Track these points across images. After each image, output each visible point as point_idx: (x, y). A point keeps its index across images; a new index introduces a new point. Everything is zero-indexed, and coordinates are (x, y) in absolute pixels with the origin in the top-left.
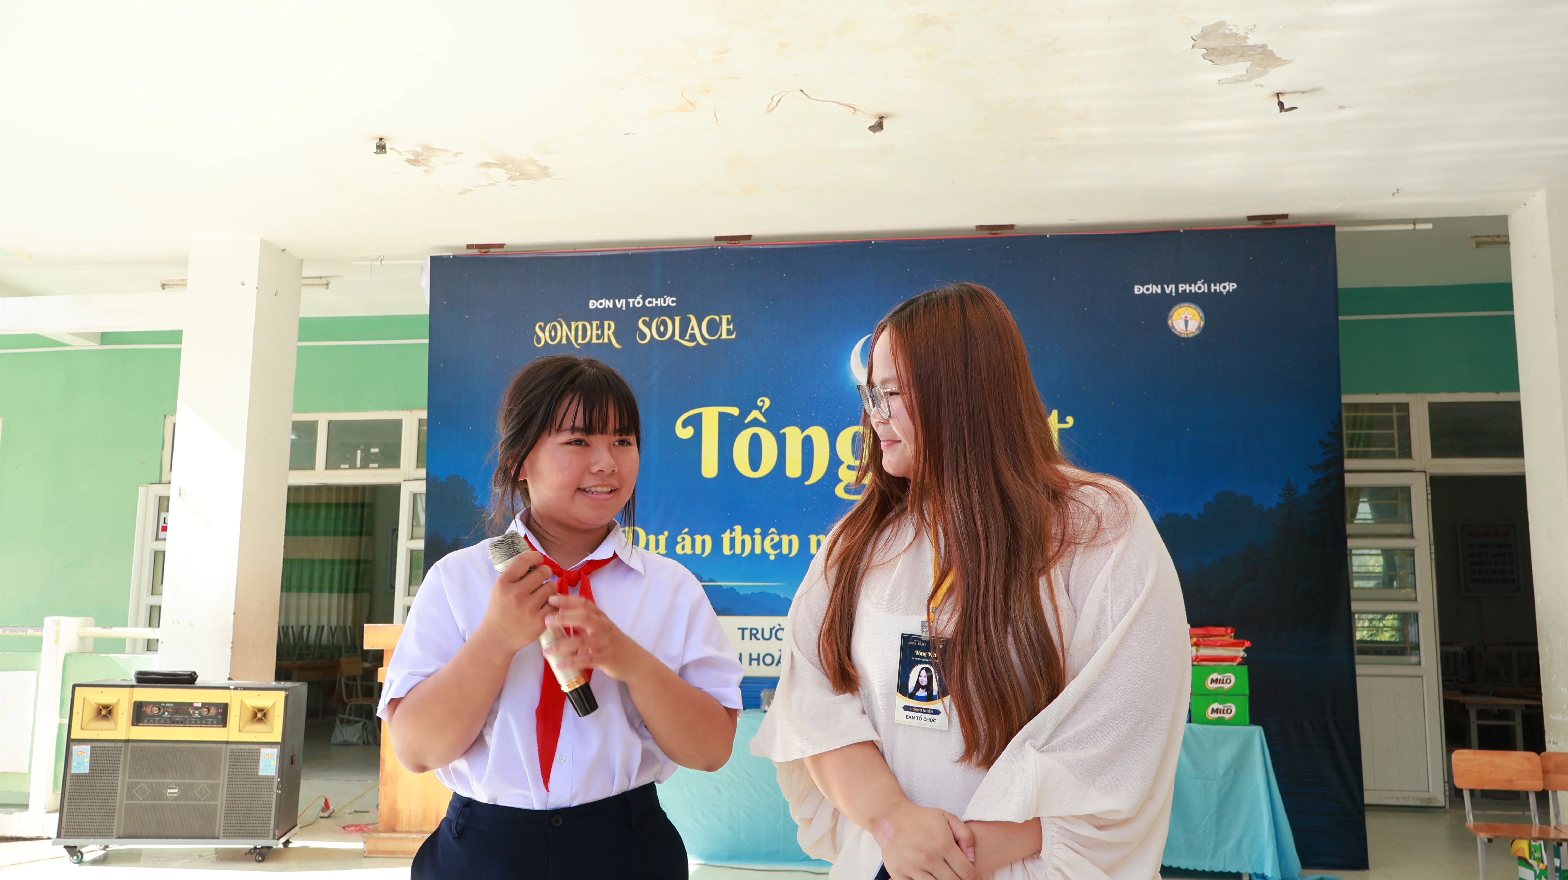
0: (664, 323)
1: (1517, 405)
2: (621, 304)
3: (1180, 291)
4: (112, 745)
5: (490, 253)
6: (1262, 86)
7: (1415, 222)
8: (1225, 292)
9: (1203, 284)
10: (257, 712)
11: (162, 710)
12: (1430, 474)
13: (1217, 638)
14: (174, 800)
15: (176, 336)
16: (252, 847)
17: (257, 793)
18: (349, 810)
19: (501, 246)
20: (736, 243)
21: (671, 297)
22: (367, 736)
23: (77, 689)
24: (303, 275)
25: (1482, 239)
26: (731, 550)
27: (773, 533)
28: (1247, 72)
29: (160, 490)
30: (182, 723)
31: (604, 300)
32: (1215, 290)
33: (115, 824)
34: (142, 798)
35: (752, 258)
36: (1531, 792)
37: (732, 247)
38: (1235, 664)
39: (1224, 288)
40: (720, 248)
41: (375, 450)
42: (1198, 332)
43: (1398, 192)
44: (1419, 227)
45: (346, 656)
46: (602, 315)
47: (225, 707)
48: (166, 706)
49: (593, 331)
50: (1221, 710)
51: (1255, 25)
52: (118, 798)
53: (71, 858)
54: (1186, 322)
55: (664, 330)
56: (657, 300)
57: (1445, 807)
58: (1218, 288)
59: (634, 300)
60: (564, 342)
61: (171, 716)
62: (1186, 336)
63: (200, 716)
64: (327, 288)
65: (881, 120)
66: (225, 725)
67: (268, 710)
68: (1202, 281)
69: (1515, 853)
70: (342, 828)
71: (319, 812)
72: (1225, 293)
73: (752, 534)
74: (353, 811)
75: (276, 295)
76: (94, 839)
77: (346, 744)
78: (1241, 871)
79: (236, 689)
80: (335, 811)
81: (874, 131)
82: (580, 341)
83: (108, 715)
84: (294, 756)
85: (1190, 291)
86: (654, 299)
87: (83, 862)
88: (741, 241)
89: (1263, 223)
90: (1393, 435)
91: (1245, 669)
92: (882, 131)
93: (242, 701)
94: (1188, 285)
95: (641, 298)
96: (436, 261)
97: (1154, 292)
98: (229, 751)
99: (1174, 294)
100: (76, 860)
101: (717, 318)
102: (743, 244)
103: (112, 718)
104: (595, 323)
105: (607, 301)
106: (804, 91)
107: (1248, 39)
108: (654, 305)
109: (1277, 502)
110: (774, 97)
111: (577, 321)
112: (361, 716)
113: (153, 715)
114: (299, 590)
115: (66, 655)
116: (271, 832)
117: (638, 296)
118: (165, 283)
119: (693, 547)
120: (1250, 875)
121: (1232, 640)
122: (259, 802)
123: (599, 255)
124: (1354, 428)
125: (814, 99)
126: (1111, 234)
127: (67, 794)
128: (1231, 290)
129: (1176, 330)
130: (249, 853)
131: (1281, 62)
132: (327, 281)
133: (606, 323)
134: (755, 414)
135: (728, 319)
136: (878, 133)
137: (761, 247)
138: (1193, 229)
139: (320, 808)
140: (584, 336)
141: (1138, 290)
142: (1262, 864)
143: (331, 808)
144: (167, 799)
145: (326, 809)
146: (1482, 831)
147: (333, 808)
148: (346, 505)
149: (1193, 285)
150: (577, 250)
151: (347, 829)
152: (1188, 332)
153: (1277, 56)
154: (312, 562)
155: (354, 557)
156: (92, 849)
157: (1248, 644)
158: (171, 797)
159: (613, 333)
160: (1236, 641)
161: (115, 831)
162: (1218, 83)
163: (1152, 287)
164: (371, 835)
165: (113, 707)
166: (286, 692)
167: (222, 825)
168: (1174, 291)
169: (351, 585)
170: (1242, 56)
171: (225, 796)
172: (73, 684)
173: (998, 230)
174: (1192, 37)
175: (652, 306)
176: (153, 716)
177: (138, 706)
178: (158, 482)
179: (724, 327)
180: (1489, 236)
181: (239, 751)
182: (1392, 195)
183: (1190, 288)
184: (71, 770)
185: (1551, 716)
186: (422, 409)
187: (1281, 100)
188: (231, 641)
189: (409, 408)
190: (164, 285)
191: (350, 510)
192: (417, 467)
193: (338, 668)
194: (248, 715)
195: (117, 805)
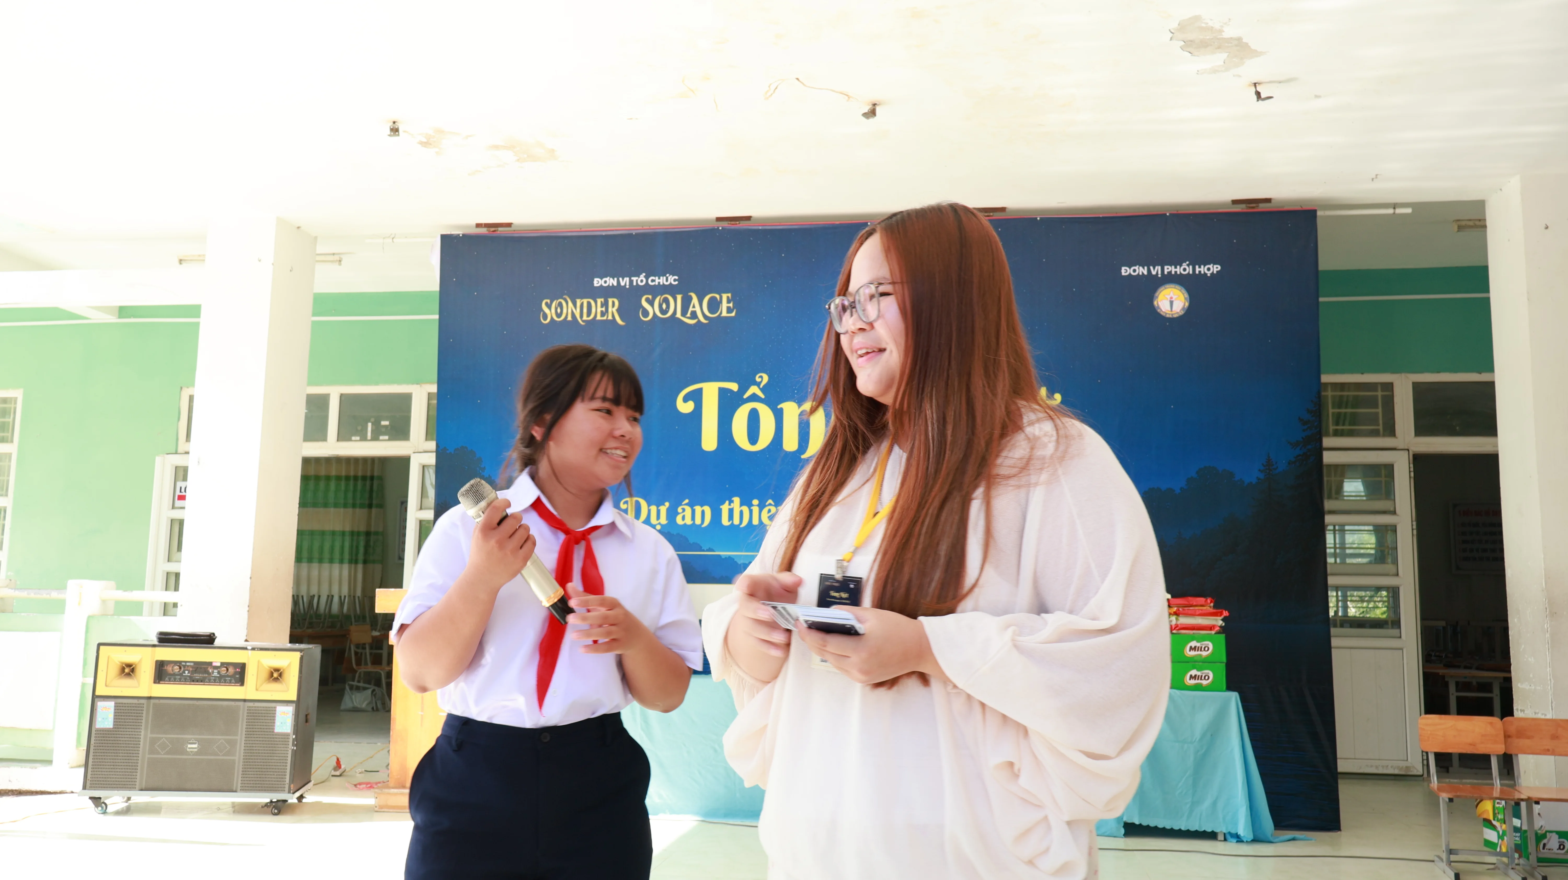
0: (666, 301)
1: (1492, 385)
2: (625, 282)
3: (1166, 273)
4: (135, 701)
5: (499, 232)
6: (1240, 76)
7: (1395, 206)
8: (1209, 273)
9: (1188, 265)
10: (273, 671)
11: (183, 669)
12: (1413, 452)
13: (1196, 608)
14: (193, 755)
15: (194, 311)
16: (268, 800)
17: (274, 749)
18: (359, 770)
19: (509, 225)
20: (737, 224)
21: (673, 276)
22: (376, 703)
23: (102, 648)
24: (318, 252)
25: (1463, 223)
26: (729, 521)
27: (770, 504)
28: (1224, 63)
29: (179, 460)
30: (201, 681)
31: (608, 278)
32: (1200, 272)
33: (138, 777)
34: (164, 752)
35: (751, 239)
36: (1493, 755)
37: (733, 227)
38: (1213, 632)
39: (1209, 269)
40: (720, 228)
41: (385, 423)
42: (1183, 312)
43: (1376, 178)
44: (1398, 211)
45: (356, 625)
46: (607, 293)
47: (242, 667)
48: (186, 665)
49: (597, 308)
50: (1199, 676)
51: (1230, 19)
52: (140, 752)
53: (96, 809)
54: (1171, 303)
55: (666, 308)
56: (659, 278)
57: (1423, 775)
58: (1202, 269)
59: (637, 278)
60: (569, 318)
61: (191, 674)
62: (1171, 316)
63: (218, 675)
64: (340, 264)
65: (874, 107)
66: (242, 684)
67: (284, 670)
68: (1187, 263)
69: (1479, 816)
70: (353, 786)
71: (331, 772)
72: (1209, 275)
73: (750, 505)
74: (363, 770)
75: (291, 271)
76: (118, 790)
77: (356, 710)
78: (1215, 831)
79: (253, 649)
80: (347, 771)
81: (868, 118)
82: (585, 318)
83: (131, 673)
84: (308, 714)
85: (1176, 272)
86: (657, 278)
87: (107, 812)
88: (741, 222)
89: (1247, 207)
90: (1377, 413)
91: (1222, 637)
92: (875, 118)
93: (259, 662)
94: (1173, 267)
95: (645, 277)
96: (446, 240)
97: (1141, 274)
98: (246, 708)
99: (1160, 276)
100: (101, 810)
101: (718, 296)
102: (743, 225)
103: (135, 675)
104: (599, 301)
105: (611, 279)
106: (800, 80)
107: (1224, 31)
108: (657, 284)
109: (1257, 477)
110: (771, 84)
111: (582, 298)
112: (370, 684)
113: (174, 673)
114: (310, 560)
115: (89, 617)
116: (287, 786)
117: (641, 274)
118: (182, 258)
119: (693, 518)
120: (1225, 834)
121: (1212, 610)
122: (276, 758)
123: (604, 234)
124: (1340, 407)
125: (809, 87)
126: (1100, 217)
127: (92, 748)
128: (1215, 272)
129: (1162, 310)
130: (265, 806)
131: (1255, 54)
132: (340, 258)
133: (610, 301)
134: (754, 390)
135: (728, 297)
136: (871, 120)
137: (760, 228)
138: (1180, 212)
139: (332, 767)
140: (589, 313)
141: (1125, 271)
142: (1236, 824)
143: (343, 767)
144: (187, 753)
145: (338, 768)
146: (1443, 791)
147: (345, 767)
148: (356, 478)
149: (1178, 267)
150: (582, 230)
151: (358, 786)
152: (1173, 313)
153: (1253, 47)
154: (323, 533)
155: (362, 528)
156: (115, 800)
157: (1226, 613)
158: (191, 752)
159: (618, 310)
160: (1215, 611)
161: (137, 783)
162: (1198, 74)
163: (1139, 268)
164: (382, 790)
165: (136, 665)
166: (301, 652)
167: (240, 779)
168: (1160, 272)
169: (361, 557)
170: (1219, 48)
171: (242, 751)
172: (98, 643)
173: (990, 212)
174: (1170, 30)
175: (655, 285)
176: (174, 675)
177: (160, 665)
178: (174, 452)
179: (725, 305)
180: (1470, 220)
181: (257, 709)
182: (1371, 180)
183: (1176, 270)
184: (95, 725)
185: (1519, 685)
186: (431, 383)
187: (1258, 89)
188: (248, 604)
189: (418, 382)
190: (181, 260)
191: (360, 483)
192: (426, 440)
193: (347, 636)
194: (265, 674)
195: (140, 758)
